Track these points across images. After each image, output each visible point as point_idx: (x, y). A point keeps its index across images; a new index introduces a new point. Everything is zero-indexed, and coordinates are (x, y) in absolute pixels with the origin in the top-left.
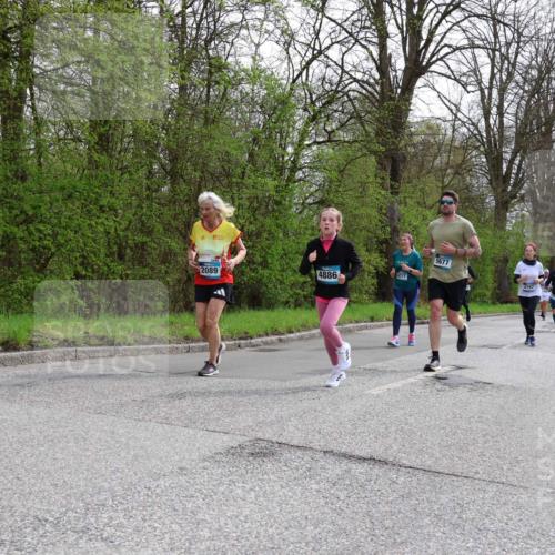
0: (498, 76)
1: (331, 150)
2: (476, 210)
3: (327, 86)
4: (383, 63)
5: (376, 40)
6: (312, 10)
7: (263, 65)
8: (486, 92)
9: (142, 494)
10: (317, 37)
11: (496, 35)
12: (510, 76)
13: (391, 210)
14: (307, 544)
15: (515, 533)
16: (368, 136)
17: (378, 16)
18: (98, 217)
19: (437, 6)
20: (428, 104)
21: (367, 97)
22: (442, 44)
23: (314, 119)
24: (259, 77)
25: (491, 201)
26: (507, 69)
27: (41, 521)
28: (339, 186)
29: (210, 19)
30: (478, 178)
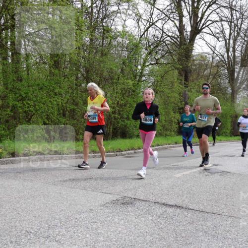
0: (233, 34)
1: (158, 68)
2: (223, 94)
3: (156, 39)
4: (181, 28)
5: (178, 18)
6: (149, 5)
7: (127, 29)
8: (228, 41)
9: (73, 221)
10: (152, 17)
11: (232, 15)
12: (238, 34)
13: (185, 94)
14: (147, 244)
15: (240, 240)
16: (174, 61)
17: (179, 7)
18: (54, 98)
19: (205, 3)
20: (201, 47)
21: (174, 44)
22: (208, 20)
23: (150, 53)
24: (126, 35)
25: (229, 90)
26: (237, 30)
27: (29, 233)
28: (161, 83)
29: (104, 9)
30: (224, 80)
